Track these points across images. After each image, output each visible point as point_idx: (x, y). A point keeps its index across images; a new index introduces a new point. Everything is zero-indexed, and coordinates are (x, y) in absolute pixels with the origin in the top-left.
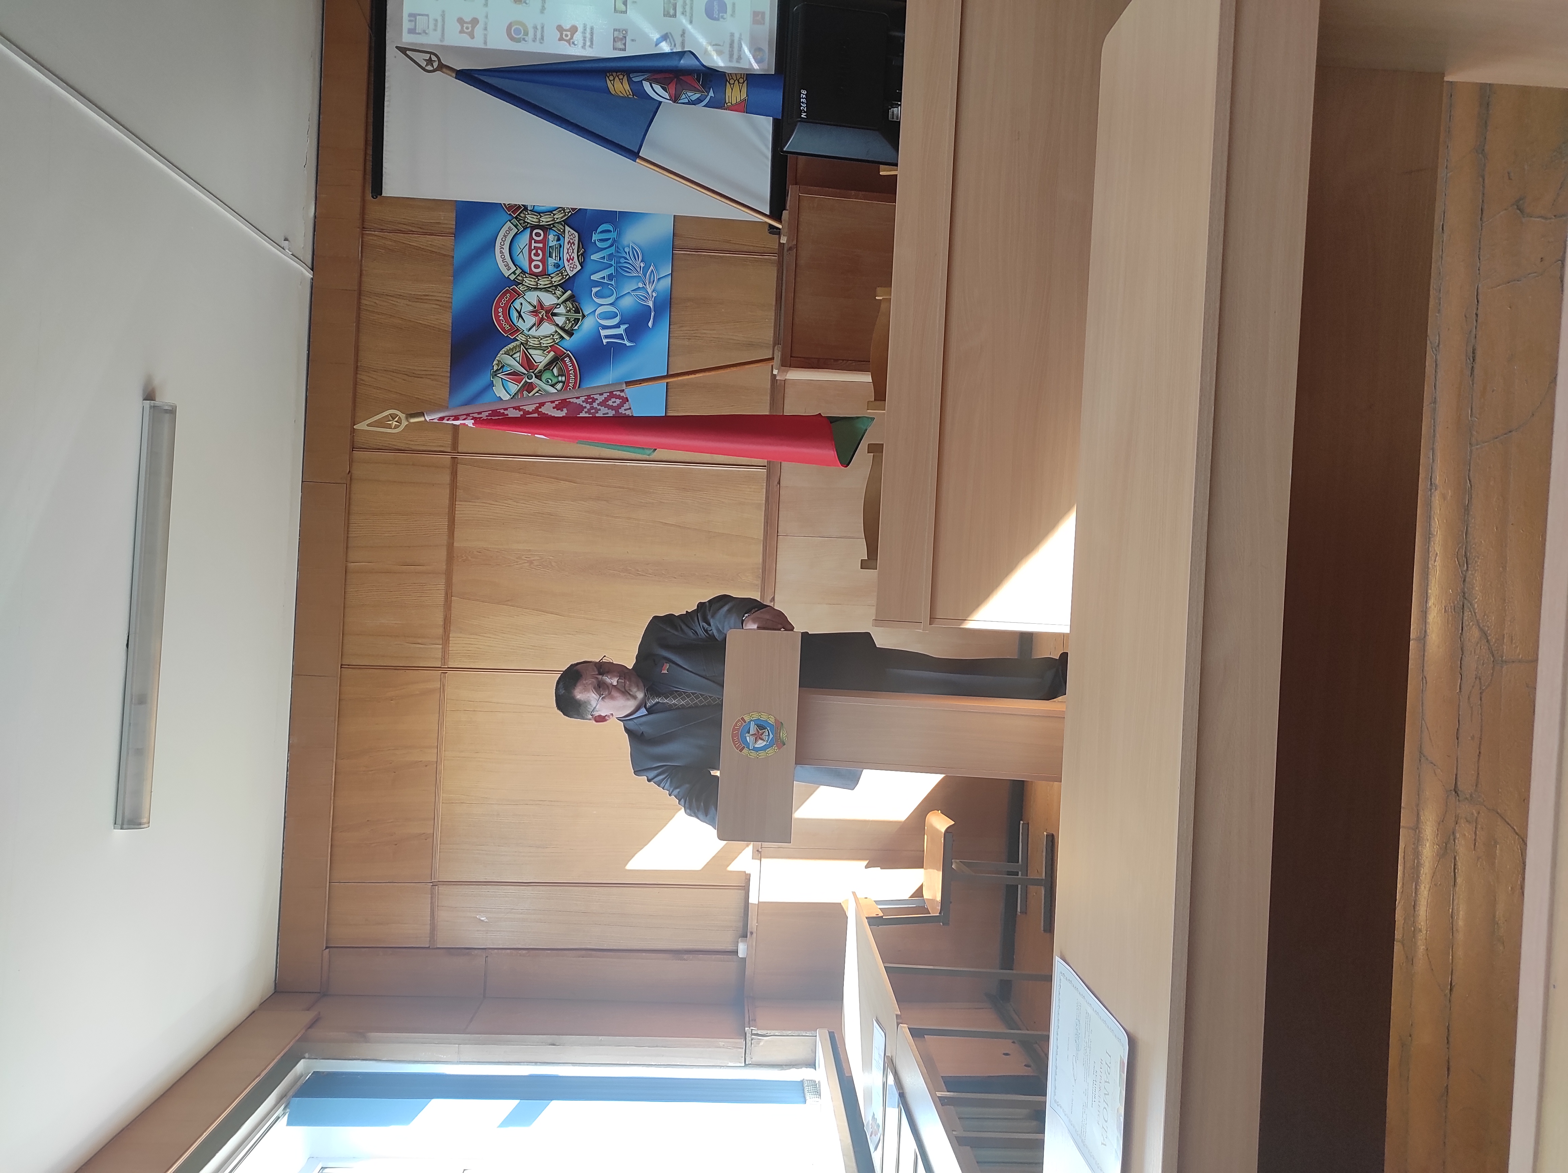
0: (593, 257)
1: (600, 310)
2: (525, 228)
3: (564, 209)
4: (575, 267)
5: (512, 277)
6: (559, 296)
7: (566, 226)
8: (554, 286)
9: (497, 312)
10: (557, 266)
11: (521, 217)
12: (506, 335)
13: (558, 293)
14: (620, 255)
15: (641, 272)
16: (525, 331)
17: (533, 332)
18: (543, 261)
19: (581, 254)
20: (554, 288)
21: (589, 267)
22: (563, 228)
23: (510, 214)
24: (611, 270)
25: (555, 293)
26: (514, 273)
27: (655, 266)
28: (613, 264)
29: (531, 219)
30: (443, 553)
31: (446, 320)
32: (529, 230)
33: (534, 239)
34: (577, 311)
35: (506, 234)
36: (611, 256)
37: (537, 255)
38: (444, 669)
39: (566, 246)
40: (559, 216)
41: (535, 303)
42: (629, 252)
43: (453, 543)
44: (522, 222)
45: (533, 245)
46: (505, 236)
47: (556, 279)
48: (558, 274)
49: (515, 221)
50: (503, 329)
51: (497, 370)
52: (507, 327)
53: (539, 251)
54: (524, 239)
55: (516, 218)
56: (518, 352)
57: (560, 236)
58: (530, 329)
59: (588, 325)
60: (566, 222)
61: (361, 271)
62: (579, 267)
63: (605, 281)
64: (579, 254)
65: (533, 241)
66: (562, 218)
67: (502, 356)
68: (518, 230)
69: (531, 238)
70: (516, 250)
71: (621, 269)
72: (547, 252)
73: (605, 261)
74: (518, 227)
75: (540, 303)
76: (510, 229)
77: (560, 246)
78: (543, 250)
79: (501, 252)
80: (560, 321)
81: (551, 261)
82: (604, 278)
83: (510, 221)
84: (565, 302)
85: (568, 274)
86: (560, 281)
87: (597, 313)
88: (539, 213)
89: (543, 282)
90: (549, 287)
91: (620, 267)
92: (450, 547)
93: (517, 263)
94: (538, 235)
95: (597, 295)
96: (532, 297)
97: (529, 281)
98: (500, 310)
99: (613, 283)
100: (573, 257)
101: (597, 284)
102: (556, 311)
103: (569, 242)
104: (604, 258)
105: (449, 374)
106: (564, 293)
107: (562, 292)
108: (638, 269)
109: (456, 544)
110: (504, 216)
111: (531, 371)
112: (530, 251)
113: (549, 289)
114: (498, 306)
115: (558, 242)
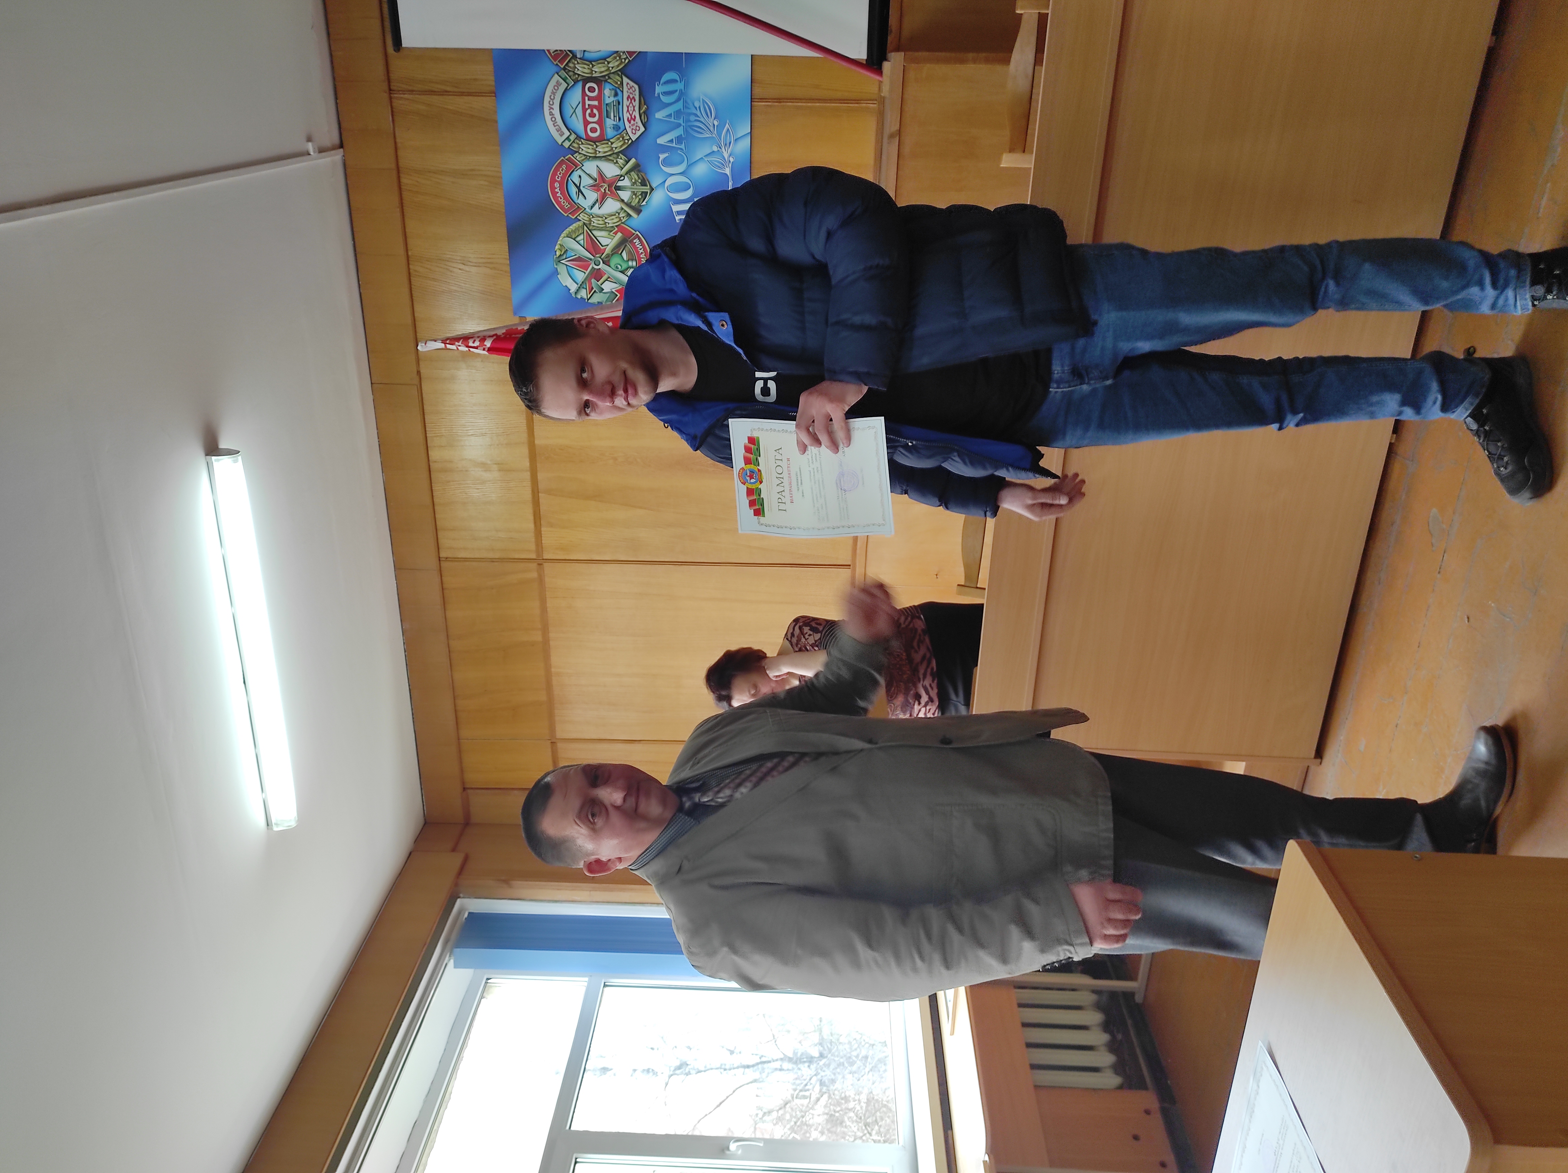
0: (659, 115)
1: (670, 181)
2: (576, 82)
3: (619, 56)
4: (638, 128)
5: (567, 144)
6: (622, 166)
7: (624, 78)
8: (616, 153)
9: (553, 188)
10: (616, 128)
11: (570, 67)
12: (566, 215)
13: (621, 162)
14: (689, 111)
15: (715, 132)
16: (587, 210)
17: (595, 210)
18: (600, 122)
19: (644, 112)
20: (615, 156)
21: (654, 128)
22: (620, 79)
23: (557, 64)
24: (679, 132)
25: (617, 162)
26: (568, 138)
27: (731, 124)
28: (682, 123)
29: (582, 69)
30: (525, 452)
31: (498, 199)
32: (580, 85)
33: (587, 96)
34: (643, 184)
35: (554, 91)
36: (678, 113)
37: (592, 115)
38: (540, 561)
39: (626, 102)
40: (614, 64)
41: (595, 175)
42: (699, 107)
43: (534, 442)
44: (571, 73)
45: (587, 102)
46: (554, 93)
47: (617, 145)
48: (618, 139)
49: (563, 74)
50: (562, 207)
51: (560, 255)
52: (566, 205)
53: (595, 111)
54: (576, 96)
55: (564, 69)
56: (580, 234)
57: (618, 90)
58: (592, 207)
59: (657, 199)
60: (623, 72)
61: (395, 143)
62: (642, 129)
63: (674, 145)
64: (641, 112)
65: (587, 98)
66: (618, 66)
67: (565, 240)
68: (568, 85)
69: (584, 95)
70: (568, 111)
71: (693, 129)
72: (602, 110)
73: (672, 120)
74: (567, 81)
75: (601, 174)
76: (558, 84)
77: (619, 103)
78: (599, 108)
79: (551, 114)
80: (625, 195)
81: (609, 123)
82: (671, 141)
83: (558, 74)
84: (628, 173)
85: (630, 138)
86: (621, 146)
87: (667, 184)
88: (591, 62)
89: (602, 149)
90: (610, 155)
91: (689, 126)
93: (571, 126)
94: (592, 90)
95: (666, 163)
96: (591, 167)
97: (586, 149)
98: (557, 185)
99: (683, 146)
100: (635, 117)
101: (664, 148)
102: (620, 184)
103: (628, 97)
104: (670, 115)
105: (508, 262)
106: (627, 162)
107: (626, 161)
108: (712, 129)
109: (537, 442)
110: (549, 68)
111: (597, 256)
112: (584, 111)
113: (610, 158)
114: (553, 181)
115: (616, 99)
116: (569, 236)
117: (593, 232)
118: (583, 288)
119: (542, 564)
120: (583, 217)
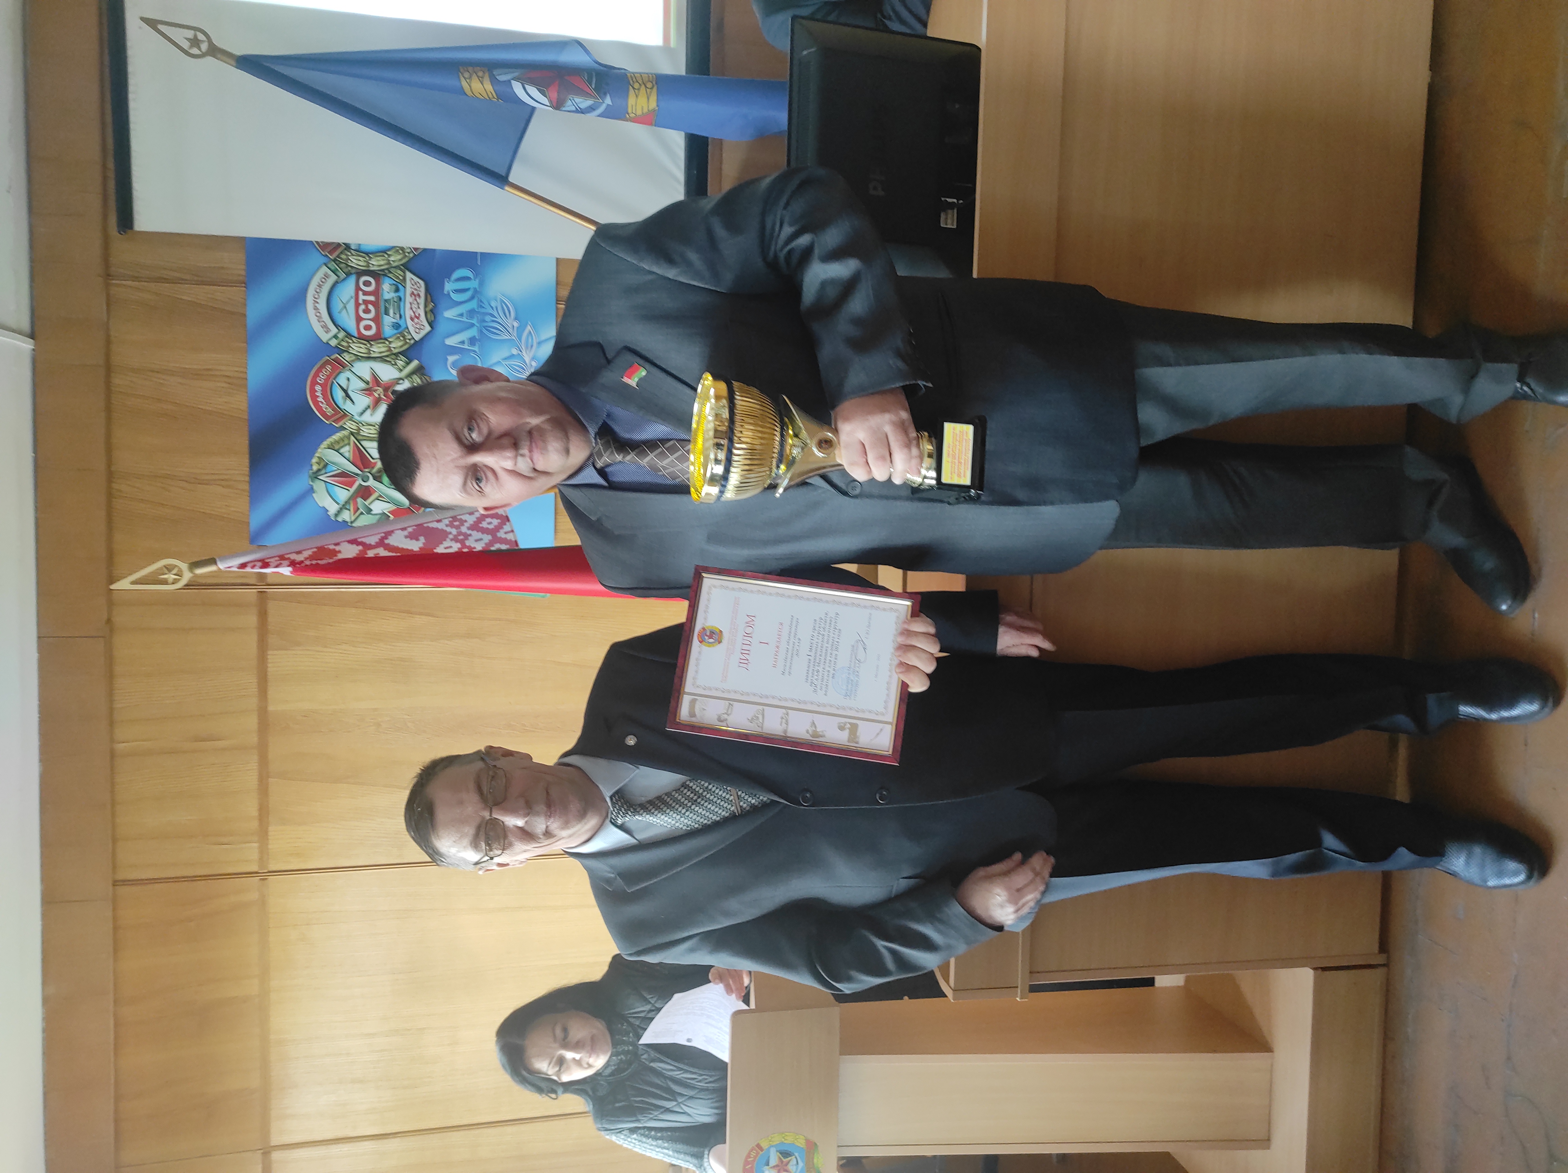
0: (449, 314)
2: (348, 274)
3: (402, 249)
4: (422, 327)
5: (334, 343)
6: (401, 368)
7: (407, 273)
8: (394, 354)
9: (313, 391)
10: (396, 326)
11: (341, 259)
12: (328, 423)
13: (400, 363)
14: (483, 310)
15: (515, 334)
16: (357, 417)
17: (367, 417)
18: (377, 320)
19: (431, 311)
20: (393, 357)
21: (442, 327)
22: (402, 273)
23: (325, 255)
24: (473, 332)
25: (396, 364)
26: (335, 337)
27: (534, 327)
28: (476, 323)
29: (356, 262)
30: (252, 722)
31: (239, 403)
32: (353, 279)
33: (362, 290)
35: (321, 283)
36: (471, 313)
37: (367, 311)
38: (264, 875)
39: (409, 299)
40: (395, 258)
41: (368, 377)
42: (496, 307)
43: (266, 707)
44: (342, 266)
45: (362, 297)
46: (320, 286)
47: (397, 345)
48: (398, 338)
49: (333, 265)
50: (324, 414)
51: (319, 470)
52: (329, 412)
53: (371, 307)
54: (347, 290)
55: (335, 260)
56: (345, 445)
57: (399, 286)
58: (362, 414)
60: (406, 267)
61: (108, 337)
62: (428, 328)
63: (466, 347)
64: (428, 309)
66: (400, 260)
67: (324, 452)
68: (339, 278)
69: (358, 289)
70: (337, 306)
71: (487, 330)
72: (380, 307)
73: (464, 319)
74: (338, 273)
75: (375, 377)
76: (326, 276)
77: (400, 300)
78: (375, 304)
79: (316, 308)
81: (388, 320)
82: (463, 342)
83: (326, 265)
84: (409, 376)
85: (413, 338)
86: (401, 347)
88: (367, 254)
90: (387, 356)
91: (485, 327)
92: (263, 713)
93: (339, 323)
94: (367, 283)
96: (364, 369)
97: (357, 348)
98: (318, 388)
99: (476, 348)
100: (419, 315)
101: (453, 350)
102: (398, 388)
103: (413, 293)
104: (461, 315)
105: (247, 479)
106: (408, 364)
107: (406, 362)
108: (510, 330)
109: (271, 708)
110: (317, 258)
111: (367, 470)
112: (357, 305)
113: (388, 359)
114: (314, 383)
115: (397, 294)
116: (332, 447)
117: (363, 443)
118: (347, 509)
120: (350, 425)
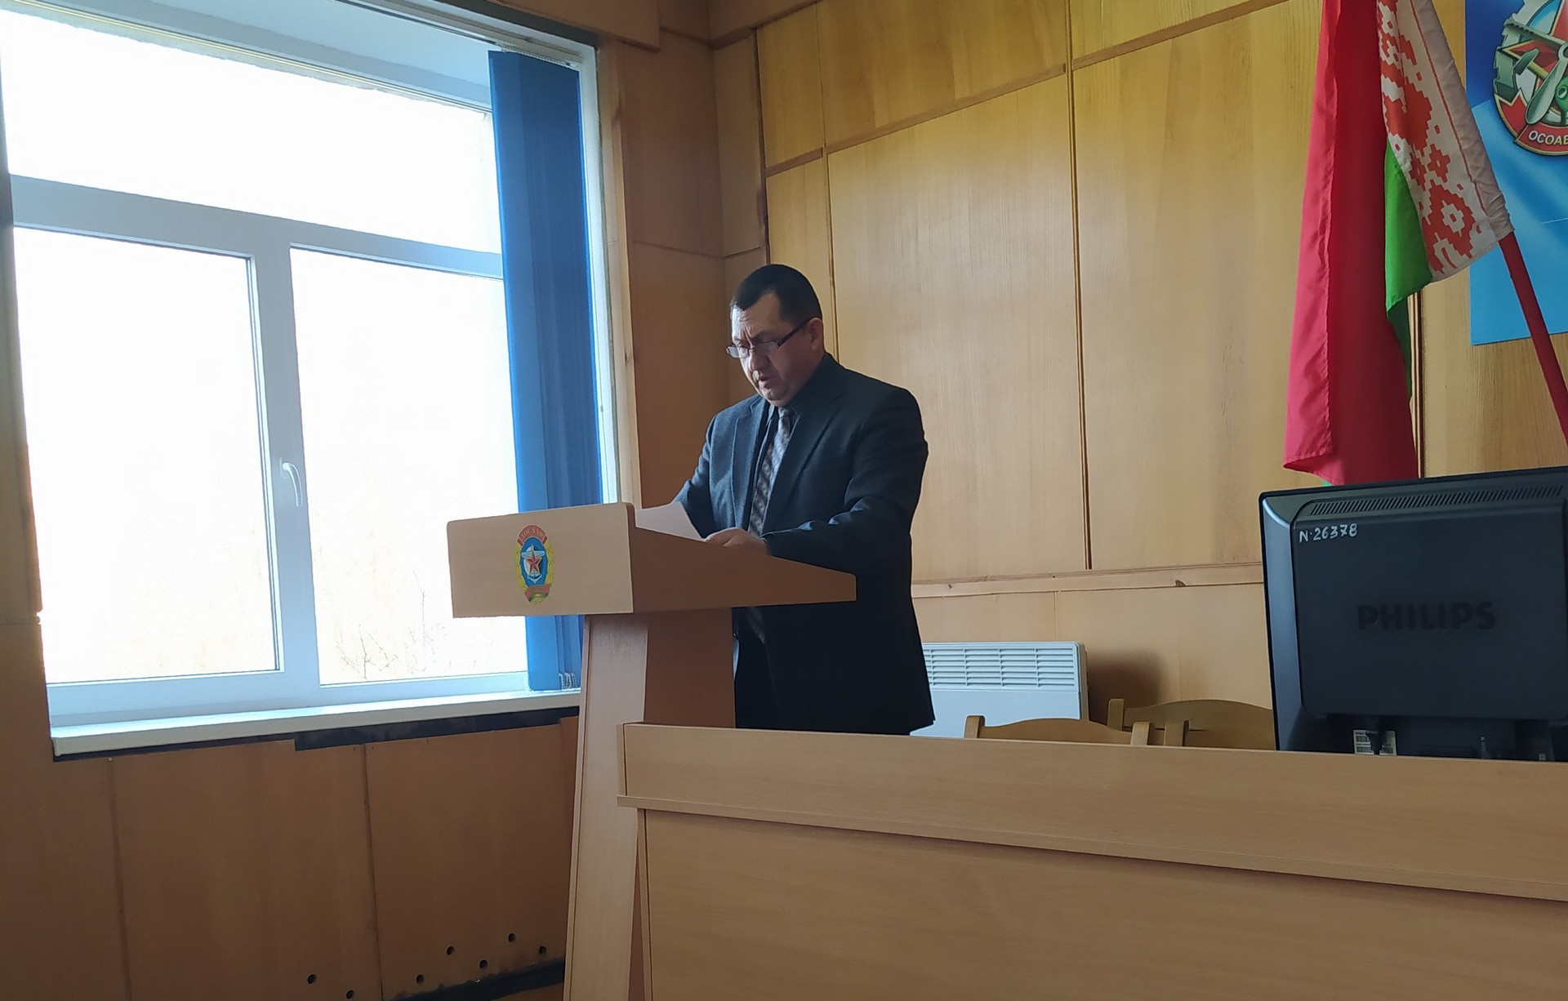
38: (1068, 68)
119: (1065, 71)
